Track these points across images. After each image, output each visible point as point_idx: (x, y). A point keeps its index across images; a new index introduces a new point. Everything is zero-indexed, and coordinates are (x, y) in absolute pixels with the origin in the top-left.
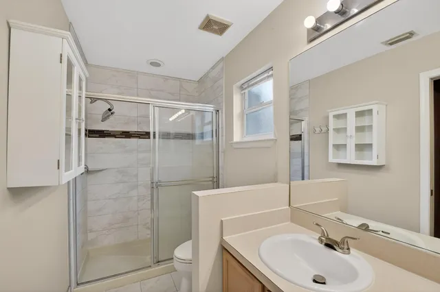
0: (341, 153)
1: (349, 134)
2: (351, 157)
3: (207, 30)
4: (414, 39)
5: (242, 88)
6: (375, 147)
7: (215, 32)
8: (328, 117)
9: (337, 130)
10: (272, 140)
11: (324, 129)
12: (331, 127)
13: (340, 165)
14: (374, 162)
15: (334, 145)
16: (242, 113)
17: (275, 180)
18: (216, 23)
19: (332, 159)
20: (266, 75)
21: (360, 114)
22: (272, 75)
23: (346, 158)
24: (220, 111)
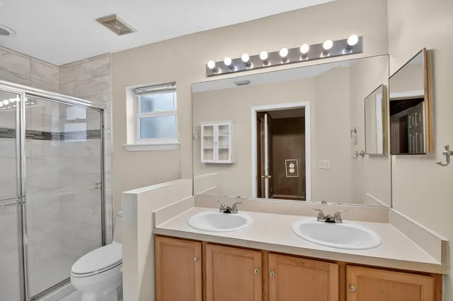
0: (209, 155)
1: (214, 141)
2: (216, 159)
3: (107, 26)
4: (250, 85)
5: (134, 91)
6: (230, 151)
7: (116, 31)
8: (200, 127)
9: (206, 138)
10: (177, 144)
11: (196, 137)
12: (202, 135)
13: (208, 164)
14: (229, 161)
15: (204, 149)
16: (135, 117)
17: (179, 177)
18: (121, 24)
19: (203, 161)
20: (166, 87)
21: (221, 127)
22: (175, 89)
23: (212, 159)
24: (105, 111)
